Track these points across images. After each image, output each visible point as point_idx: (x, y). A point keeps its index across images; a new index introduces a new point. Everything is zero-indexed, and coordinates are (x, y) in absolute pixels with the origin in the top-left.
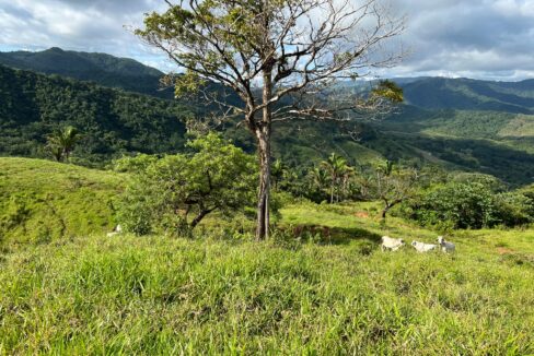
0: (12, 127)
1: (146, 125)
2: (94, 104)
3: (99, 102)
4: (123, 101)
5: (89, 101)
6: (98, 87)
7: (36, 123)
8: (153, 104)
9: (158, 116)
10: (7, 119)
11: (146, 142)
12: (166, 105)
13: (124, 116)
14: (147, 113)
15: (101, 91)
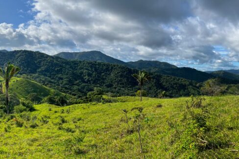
0: (130, 87)
1: (172, 87)
2: (155, 80)
3: (156, 79)
4: (164, 78)
5: (153, 79)
6: (156, 74)
7: (137, 86)
8: (174, 79)
9: (176, 84)
10: (129, 85)
11: (172, 93)
12: (179, 79)
13: (164, 84)
14: (172, 83)
15: (157, 75)
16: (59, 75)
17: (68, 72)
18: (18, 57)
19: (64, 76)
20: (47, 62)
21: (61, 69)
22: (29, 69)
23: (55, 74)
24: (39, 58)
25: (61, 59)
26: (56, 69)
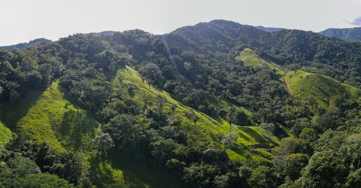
16: (343, 63)
17: (352, 58)
18: (288, 39)
19: (350, 64)
20: (325, 46)
21: (343, 54)
22: (304, 55)
23: (338, 61)
24: (313, 40)
25: (339, 40)
26: (338, 55)
